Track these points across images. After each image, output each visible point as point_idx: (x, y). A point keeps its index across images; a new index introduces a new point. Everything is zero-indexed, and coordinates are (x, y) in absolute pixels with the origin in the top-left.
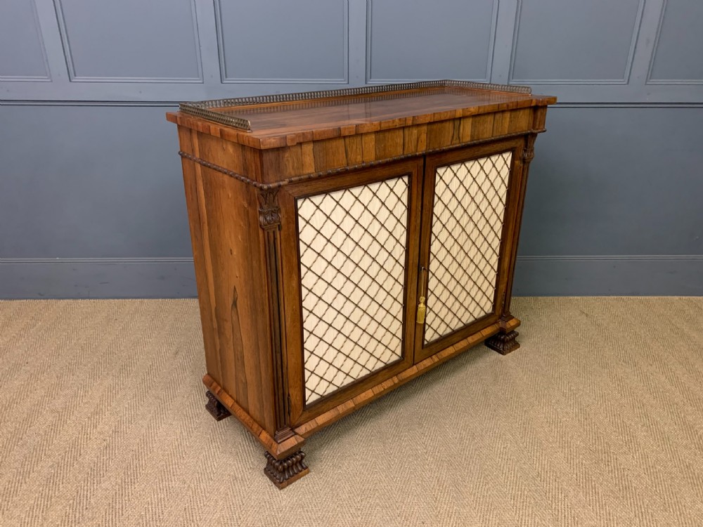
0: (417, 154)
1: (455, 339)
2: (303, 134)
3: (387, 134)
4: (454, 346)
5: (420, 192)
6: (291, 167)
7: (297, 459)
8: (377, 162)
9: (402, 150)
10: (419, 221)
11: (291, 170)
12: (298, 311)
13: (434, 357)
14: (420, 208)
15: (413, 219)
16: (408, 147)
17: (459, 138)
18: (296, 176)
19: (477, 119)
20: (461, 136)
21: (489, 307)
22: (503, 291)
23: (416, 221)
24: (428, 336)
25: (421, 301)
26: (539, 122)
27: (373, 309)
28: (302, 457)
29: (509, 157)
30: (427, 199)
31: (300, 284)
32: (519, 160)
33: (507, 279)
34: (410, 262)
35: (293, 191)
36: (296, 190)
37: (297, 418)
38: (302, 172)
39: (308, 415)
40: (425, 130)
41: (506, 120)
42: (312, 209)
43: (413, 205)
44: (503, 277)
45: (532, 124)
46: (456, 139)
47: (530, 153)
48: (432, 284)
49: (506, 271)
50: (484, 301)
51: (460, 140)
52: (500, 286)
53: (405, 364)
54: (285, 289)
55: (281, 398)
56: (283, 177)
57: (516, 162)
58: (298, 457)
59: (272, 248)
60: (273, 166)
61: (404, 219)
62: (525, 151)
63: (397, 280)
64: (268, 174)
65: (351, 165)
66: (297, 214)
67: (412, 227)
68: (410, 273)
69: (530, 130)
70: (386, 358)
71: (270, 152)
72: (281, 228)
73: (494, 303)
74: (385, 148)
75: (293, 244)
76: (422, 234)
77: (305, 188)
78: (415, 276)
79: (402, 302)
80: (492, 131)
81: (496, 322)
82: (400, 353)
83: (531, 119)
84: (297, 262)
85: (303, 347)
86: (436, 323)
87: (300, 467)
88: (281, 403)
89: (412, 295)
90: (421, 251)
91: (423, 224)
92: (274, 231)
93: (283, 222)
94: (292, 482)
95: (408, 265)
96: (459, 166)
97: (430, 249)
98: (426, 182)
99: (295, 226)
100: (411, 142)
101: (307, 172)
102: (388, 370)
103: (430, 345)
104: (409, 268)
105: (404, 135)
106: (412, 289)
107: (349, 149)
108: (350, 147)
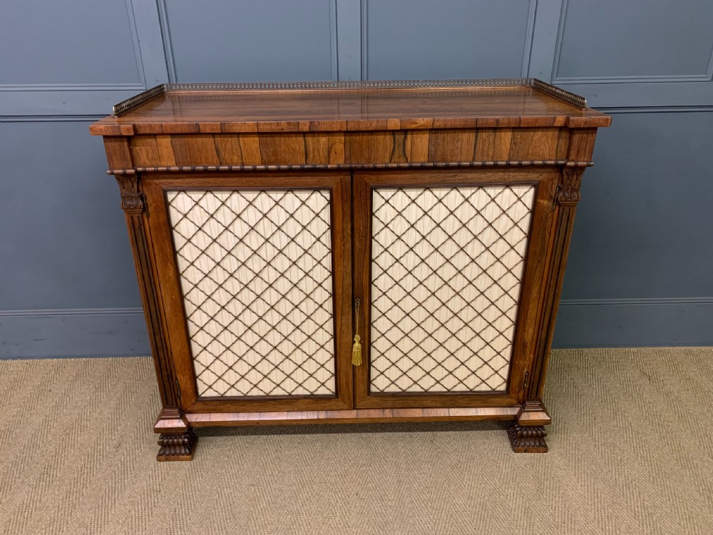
0: (329, 166)
2: (150, 125)
3: (277, 139)
4: (425, 410)
5: (348, 213)
6: (145, 157)
7: (178, 441)
8: (262, 167)
9: (304, 160)
10: (349, 246)
11: (146, 160)
12: (179, 301)
13: (387, 411)
14: (349, 231)
15: (338, 241)
16: (314, 156)
17: (405, 156)
18: (152, 166)
20: (408, 153)
21: (498, 383)
22: (526, 370)
23: (344, 245)
24: (380, 384)
25: (355, 340)
26: (578, 151)
27: (286, 328)
28: (184, 442)
29: (528, 194)
30: (359, 224)
31: (178, 275)
32: (549, 200)
33: (532, 356)
34: (339, 291)
35: (160, 181)
36: (164, 180)
37: (188, 406)
38: (159, 163)
39: (202, 406)
40: (341, 140)
41: (503, 142)
42: (189, 203)
43: (338, 226)
44: (524, 352)
45: (566, 153)
46: (399, 157)
47: (571, 193)
48: (380, 325)
49: (529, 344)
50: (485, 372)
51: (407, 159)
52: (517, 362)
53: (341, 403)
54: (161, 276)
55: (165, 379)
56: (130, 166)
57: (542, 201)
58: (180, 440)
59: (138, 232)
60: (118, 152)
61: (326, 239)
62: (560, 188)
63: (321, 306)
64: (112, 160)
65: (226, 165)
66: (167, 204)
67: (338, 251)
68: (339, 303)
69: (563, 160)
70: (312, 387)
71: (112, 139)
72: (148, 218)
73: (509, 381)
74: (275, 153)
75: (164, 234)
76: (356, 263)
77: (175, 181)
78: (348, 309)
79: (332, 332)
80: (472, 154)
81: (511, 406)
82: (333, 389)
83: (563, 144)
84: (172, 252)
85: (189, 339)
86: (393, 374)
87: (183, 451)
88: (167, 384)
89: (345, 328)
90: (356, 281)
91: (357, 251)
92: (139, 217)
93: (151, 209)
94: (170, 461)
95: (337, 293)
96: (420, 191)
97: (371, 283)
98: (356, 202)
99: (165, 217)
100: (319, 151)
101: (166, 164)
102: (314, 401)
103: (382, 395)
104: (337, 297)
105: (305, 142)
106: (343, 321)
107: (220, 148)
108: (222, 146)
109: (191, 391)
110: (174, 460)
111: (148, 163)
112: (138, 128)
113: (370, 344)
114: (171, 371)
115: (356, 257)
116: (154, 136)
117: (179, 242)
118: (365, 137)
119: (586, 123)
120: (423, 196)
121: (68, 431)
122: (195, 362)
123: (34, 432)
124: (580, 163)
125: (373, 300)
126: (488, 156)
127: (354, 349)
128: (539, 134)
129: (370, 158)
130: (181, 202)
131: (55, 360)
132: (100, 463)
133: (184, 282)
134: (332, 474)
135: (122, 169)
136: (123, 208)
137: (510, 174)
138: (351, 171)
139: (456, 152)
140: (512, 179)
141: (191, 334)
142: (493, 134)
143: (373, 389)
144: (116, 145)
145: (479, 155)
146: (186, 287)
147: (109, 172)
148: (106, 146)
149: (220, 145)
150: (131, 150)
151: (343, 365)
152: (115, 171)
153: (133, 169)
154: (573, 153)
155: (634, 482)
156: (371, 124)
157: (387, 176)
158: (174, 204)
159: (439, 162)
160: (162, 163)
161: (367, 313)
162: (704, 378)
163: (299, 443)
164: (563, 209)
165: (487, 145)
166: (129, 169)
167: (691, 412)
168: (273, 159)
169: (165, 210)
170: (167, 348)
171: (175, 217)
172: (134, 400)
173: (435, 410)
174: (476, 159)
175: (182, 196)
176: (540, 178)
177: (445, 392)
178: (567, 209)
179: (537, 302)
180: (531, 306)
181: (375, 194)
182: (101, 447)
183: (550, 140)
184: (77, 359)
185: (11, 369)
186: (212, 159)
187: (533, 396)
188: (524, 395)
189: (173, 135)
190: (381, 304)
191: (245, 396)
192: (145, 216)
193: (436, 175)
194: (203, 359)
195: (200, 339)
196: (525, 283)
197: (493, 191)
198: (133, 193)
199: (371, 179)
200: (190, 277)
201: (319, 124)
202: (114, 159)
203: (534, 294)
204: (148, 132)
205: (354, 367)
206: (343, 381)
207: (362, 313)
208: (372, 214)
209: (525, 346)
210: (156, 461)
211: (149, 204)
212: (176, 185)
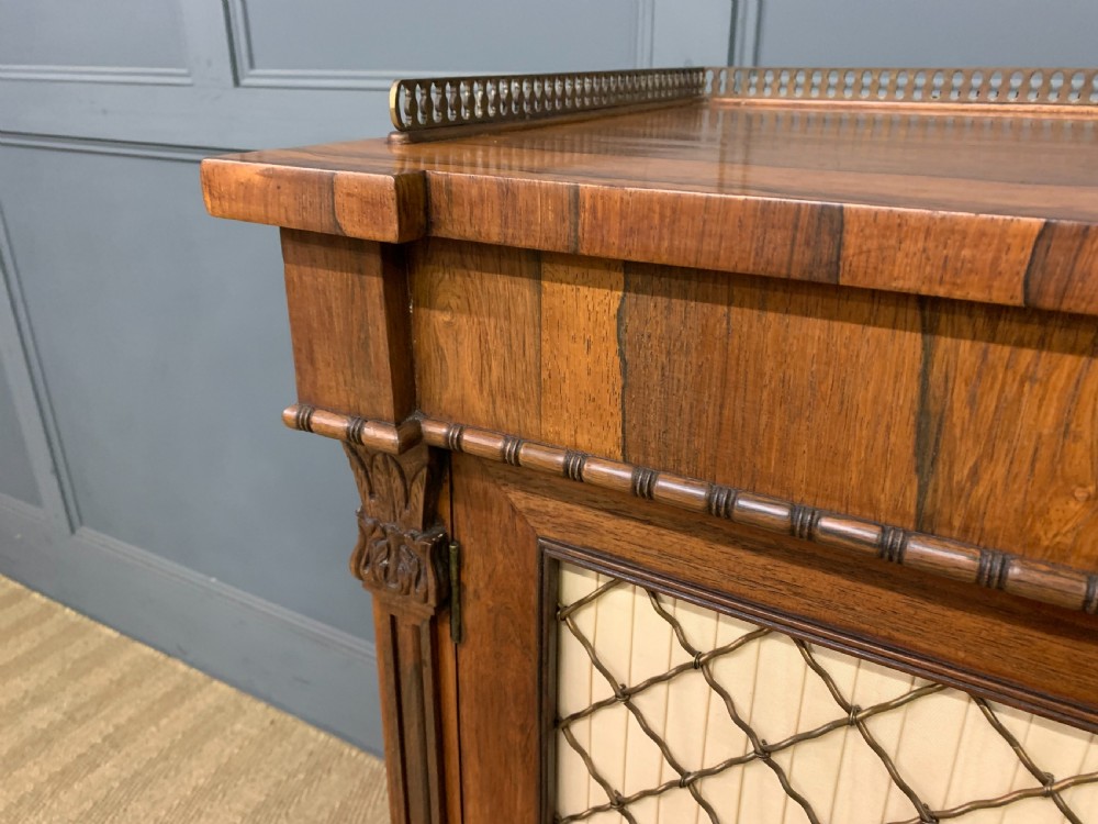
6: (471, 378)
11: (472, 391)
35: (536, 502)
36: (552, 505)
38: (531, 423)
56: (387, 407)
60: (339, 326)
64: (312, 361)
65: (963, 540)
66: (552, 614)
71: (319, 252)
72: (459, 637)
77: (609, 523)
92: (417, 630)
93: (473, 614)
101: (566, 437)
107: (960, 413)
108: (972, 402)
111: (479, 405)
112: (438, 198)
116: (532, 262)
135: (347, 412)
147: (290, 413)
149: (960, 393)
152: (321, 419)
153: (395, 423)
158: (584, 619)
160: (548, 427)
166: (379, 421)
192: (446, 630)
198: (407, 525)
202: (318, 356)
204: (493, 233)
211: (470, 588)
212: (609, 544)
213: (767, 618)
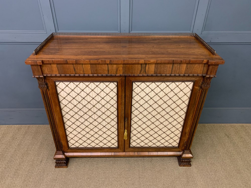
0: (117, 75)
1: (151, 150)
2: (48, 61)
3: (97, 65)
4: (149, 152)
5: (124, 90)
6: (47, 71)
7: (62, 162)
8: (92, 75)
9: (107, 73)
10: (124, 101)
11: (47, 72)
12: (61, 118)
13: (136, 153)
14: (124, 96)
15: (120, 99)
16: (111, 72)
17: (145, 72)
18: (50, 74)
19: (159, 65)
20: (147, 71)
21: (175, 144)
22: (185, 141)
23: (122, 101)
24: (133, 144)
25: (125, 131)
26: (211, 72)
27: (100, 127)
28: (64, 162)
29: (191, 85)
30: (128, 93)
31: (61, 109)
32: (198, 87)
33: (188, 136)
34: (120, 115)
35: (53, 78)
36: (54, 78)
37: (66, 150)
38: (52, 73)
39: (70, 150)
40: (121, 66)
41: (183, 67)
42: (64, 86)
43: (120, 94)
44: (185, 135)
45: (206, 72)
46: (143, 72)
47: (207, 85)
48: (134, 126)
49: (187, 133)
50: (171, 141)
51: (146, 73)
52: (182, 138)
53: (120, 150)
54: (54, 110)
55: (57, 142)
56: (41, 74)
57: (196, 87)
58: (63, 162)
59: (45, 96)
60: (36, 70)
61: (115, 98)
62: (203, 83)
63: (113, 120)
64: (34, 72)
65: (78, 74)
66: (56, 86)
67: (119, 102)
68: (120, 119)
69: (205, 74)
70: (109, 145)
71: (34, 66)
72: (49, 90)
73: (179, 144)
74: (96, 70)
75: (55, 96)
76: (126, 106)
77: (59, 78)
78: (123, 121)
79: (117, 128)
80: (171, 71)
81: (179, 151)
82: (117, 145)
83: (205, 69)
84: (58, 102)
85: (65, 130)
86: (138, 141)
87: (64, 165)
88: (58, 144)
89: (121, 127)
90: (126, 112)
91: (126, 103)
92: (45, 91)
93: (50, 88)
94: (59, 168)
95: (119, 116)
96: (150, 83)
97: (131, 112)
98: (126, 86)
99: (55, 90)
100: (113, 70)
102: (110, 149)
103: (134, 148)
104: (119, 117)
105: (108, 67)
106: (121, 125)
107: (76, 68)
108: (76, 67)
109: (66, 146)
110: (61, 168)
111: (48, 73)
112: (43, 61)
113: (130, 132)
114: (59, 139)
115: (126, 104)
116: (50, 64)
117: (61, 99)
118: (131, 65)
119: (215, 63)
120: (152, 84)
121: (23, 155)
122: (68, 137)
123: (11, 155)
124: (211, 76)
125: (132, 118)
126: (177, 72)
127: (125, 134)
128: (197, 65)
129: (132, 73)
130: (61, 86)
131: (18, 125)
132: (35, 168)
133: (63, 112)
134: (116, 174)
135: (38, 75)
136: (39, 88)
137: (185, 78)
138: (125, 76)
139: (165, 71)
140: (185, 80)
141: (66, 128)
142: (179, 65)
143: (131, 146)
144: (36, 67)
145: (173, 72)
146: (64, 113)
147: (33, 76)
148: (32, 68)
150: (41, 69)
151: (120, 139)
152: (36, 76)
153: (42, 75)
154: (209, 73)
155: (220, 179)
156: (133, 62)
157: (139, 78)
158: (58, 86)
159: (158, 74)
160: (54, 73)
161: (130, 122)
162: (247, 137)
163: (105, 161)
164: (203, 90)
165: (177, 69)
166: (41, 75)
167: (241, 151)
168: (96, 72)
169: (55, 88)
170: (57, 133)
171: (59, 90)
172: (46, 143)
173: (153, 152)
174: (172, 73)
175: (61, 83)
176: (196, 79)
177: (156, 147)
178: (205, 90)
179: (191, 120)
180: (189, 121)
181: (134, 83)
182: (35, 162)
183: (201, 67)
184: (25, 125)
185: (2, 129)
186: (72, 72)
187: (187, 148)
188: (184, 148)
189: (57, 64)
190: (135, 119)
191: (86, 147)
192: (48, 90)
193: (157, 78)
194: (70, 136)
195: (69, 130)
196: (187, 113)
197: (177, 83)
198: (43, 83)
199: (132, 79)
200: (65, 110)
201: (113, 61)
203: (190, 117)
204: (48, 63)
205: (124, 140)
206: (120, 143)
207: (128, 123)
208: (132, 90)
209: (186, 133)
210: (55, 168)
211: (49, 86)
212: (59, 80)
213: (71, 81)
